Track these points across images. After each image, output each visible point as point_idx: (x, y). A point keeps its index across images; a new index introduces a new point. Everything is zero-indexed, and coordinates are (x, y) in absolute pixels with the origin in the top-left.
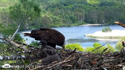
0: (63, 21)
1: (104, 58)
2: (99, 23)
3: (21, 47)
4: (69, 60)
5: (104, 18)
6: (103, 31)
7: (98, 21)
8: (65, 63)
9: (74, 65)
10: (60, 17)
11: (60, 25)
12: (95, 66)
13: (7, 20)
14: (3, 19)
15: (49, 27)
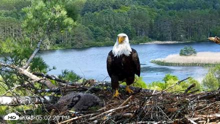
0: (112, 35)
1: (189, 102)
2: (175, 40)
3: (41, 81)
4: (128, 105)
5: (183, 30)
6: (181, 54)
7: (172, 35)
8: (120, 109)
9: (136, 113)
10: (106, 29)
11: (106, 42)
12: (174, 117)
13: (12, 34)
14: (4, 32)
15: (87, 46)
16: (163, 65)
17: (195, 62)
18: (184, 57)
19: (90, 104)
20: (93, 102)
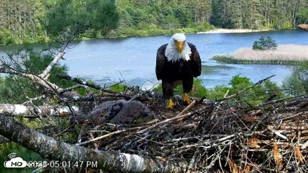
0: (158, 20)
1: (274, 109)
4: (190, 114)
5: (258, 14)
6: (255, 47)
7: (244, 21)
9: (201, 125)
10: (151, 12)
11: (151, 30)
12: (253, 128)
13: (18, 18)
14: (7, 15)
15: (124, 36)
16: (231, 63)
17: (274, 59)
18: (260, 52)
19: (136, 115)
20: (141, 113)
